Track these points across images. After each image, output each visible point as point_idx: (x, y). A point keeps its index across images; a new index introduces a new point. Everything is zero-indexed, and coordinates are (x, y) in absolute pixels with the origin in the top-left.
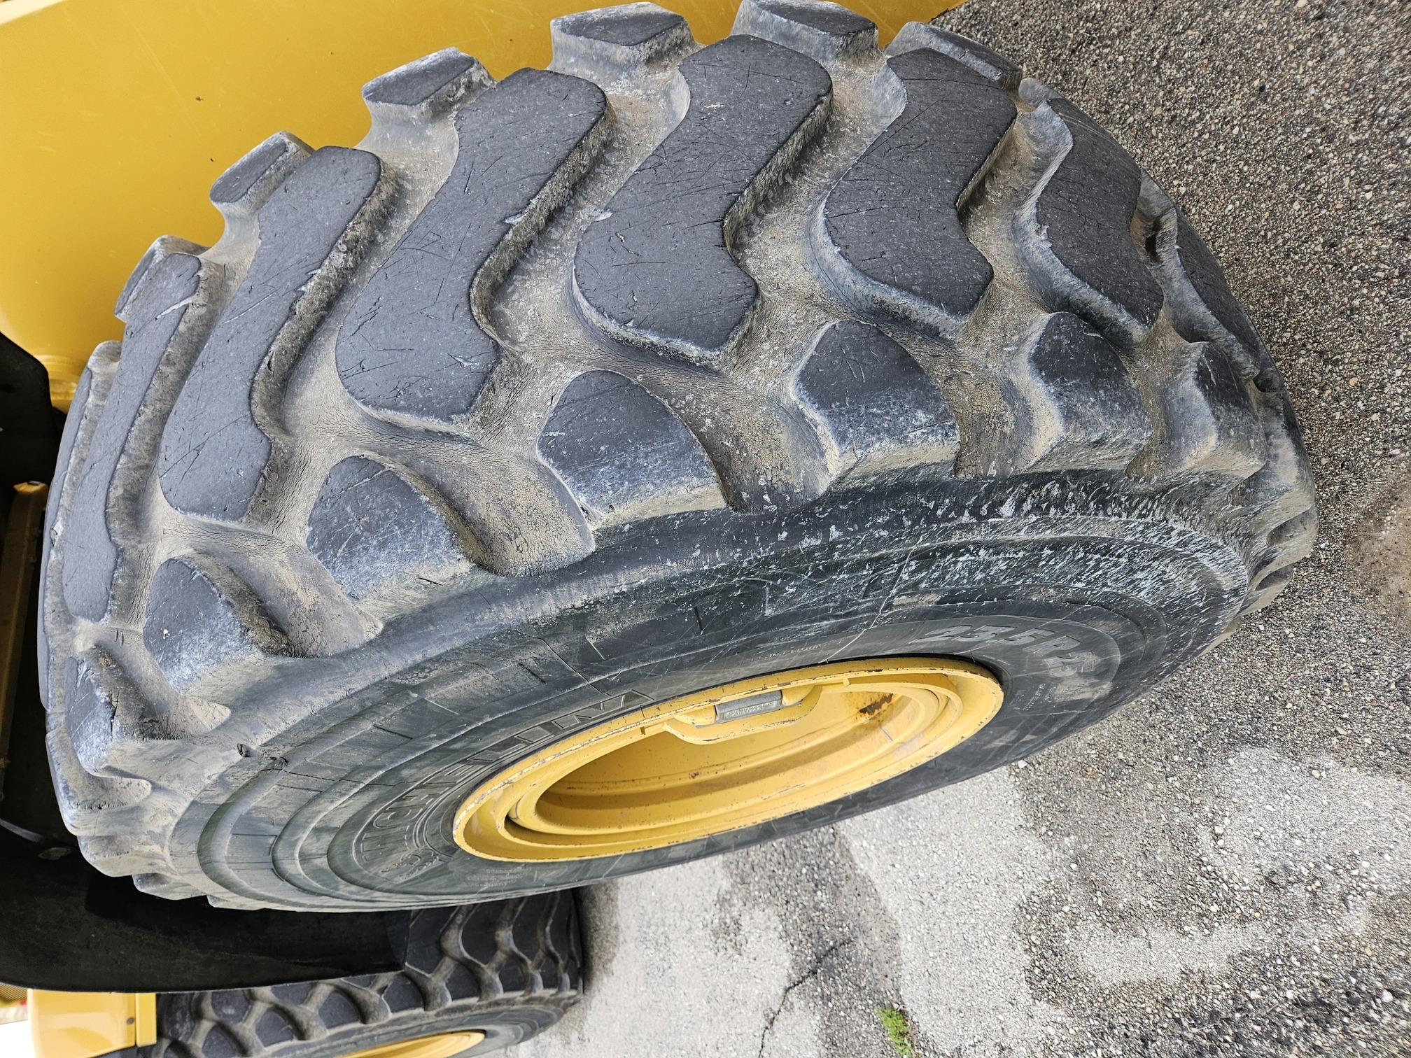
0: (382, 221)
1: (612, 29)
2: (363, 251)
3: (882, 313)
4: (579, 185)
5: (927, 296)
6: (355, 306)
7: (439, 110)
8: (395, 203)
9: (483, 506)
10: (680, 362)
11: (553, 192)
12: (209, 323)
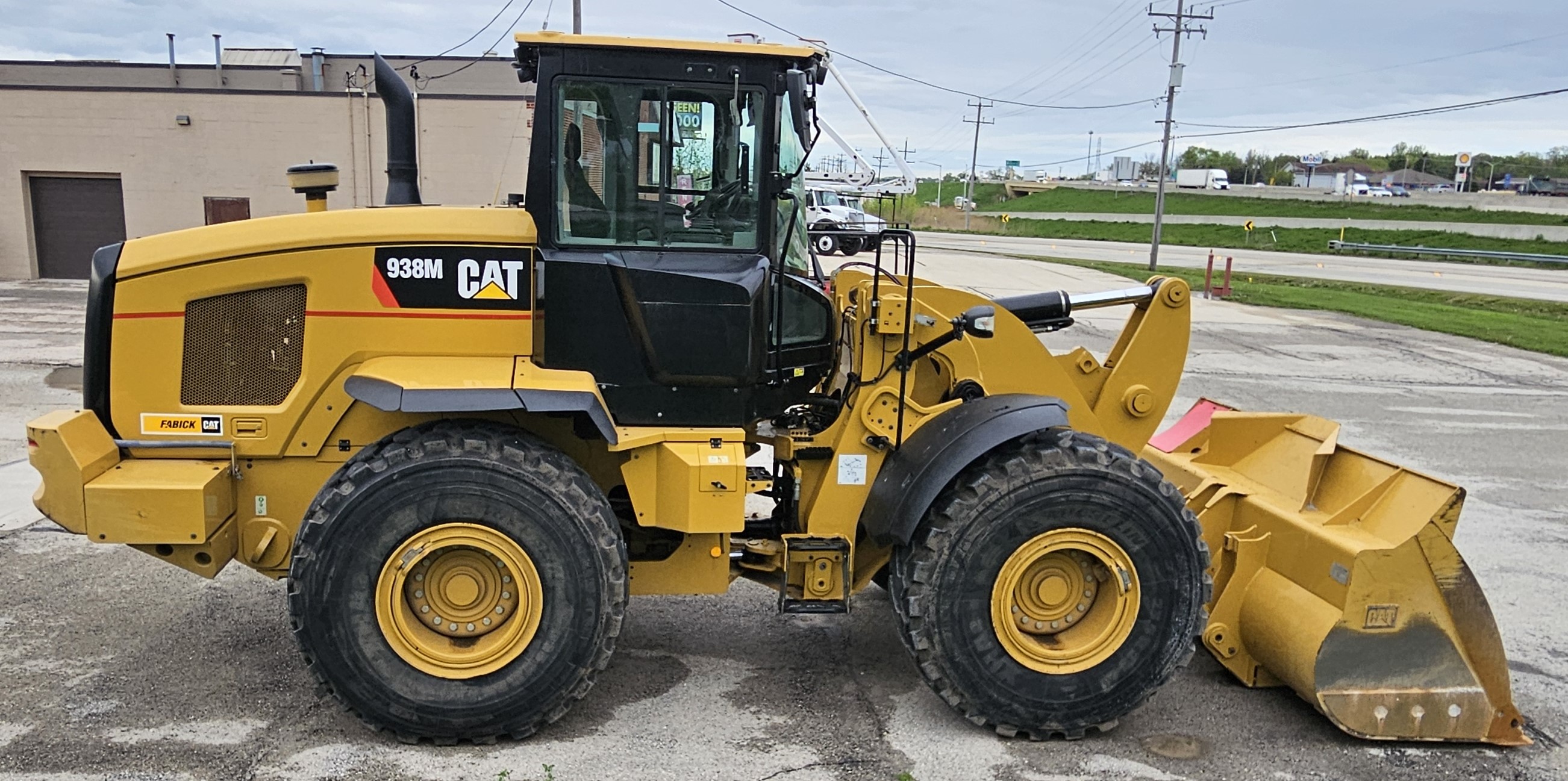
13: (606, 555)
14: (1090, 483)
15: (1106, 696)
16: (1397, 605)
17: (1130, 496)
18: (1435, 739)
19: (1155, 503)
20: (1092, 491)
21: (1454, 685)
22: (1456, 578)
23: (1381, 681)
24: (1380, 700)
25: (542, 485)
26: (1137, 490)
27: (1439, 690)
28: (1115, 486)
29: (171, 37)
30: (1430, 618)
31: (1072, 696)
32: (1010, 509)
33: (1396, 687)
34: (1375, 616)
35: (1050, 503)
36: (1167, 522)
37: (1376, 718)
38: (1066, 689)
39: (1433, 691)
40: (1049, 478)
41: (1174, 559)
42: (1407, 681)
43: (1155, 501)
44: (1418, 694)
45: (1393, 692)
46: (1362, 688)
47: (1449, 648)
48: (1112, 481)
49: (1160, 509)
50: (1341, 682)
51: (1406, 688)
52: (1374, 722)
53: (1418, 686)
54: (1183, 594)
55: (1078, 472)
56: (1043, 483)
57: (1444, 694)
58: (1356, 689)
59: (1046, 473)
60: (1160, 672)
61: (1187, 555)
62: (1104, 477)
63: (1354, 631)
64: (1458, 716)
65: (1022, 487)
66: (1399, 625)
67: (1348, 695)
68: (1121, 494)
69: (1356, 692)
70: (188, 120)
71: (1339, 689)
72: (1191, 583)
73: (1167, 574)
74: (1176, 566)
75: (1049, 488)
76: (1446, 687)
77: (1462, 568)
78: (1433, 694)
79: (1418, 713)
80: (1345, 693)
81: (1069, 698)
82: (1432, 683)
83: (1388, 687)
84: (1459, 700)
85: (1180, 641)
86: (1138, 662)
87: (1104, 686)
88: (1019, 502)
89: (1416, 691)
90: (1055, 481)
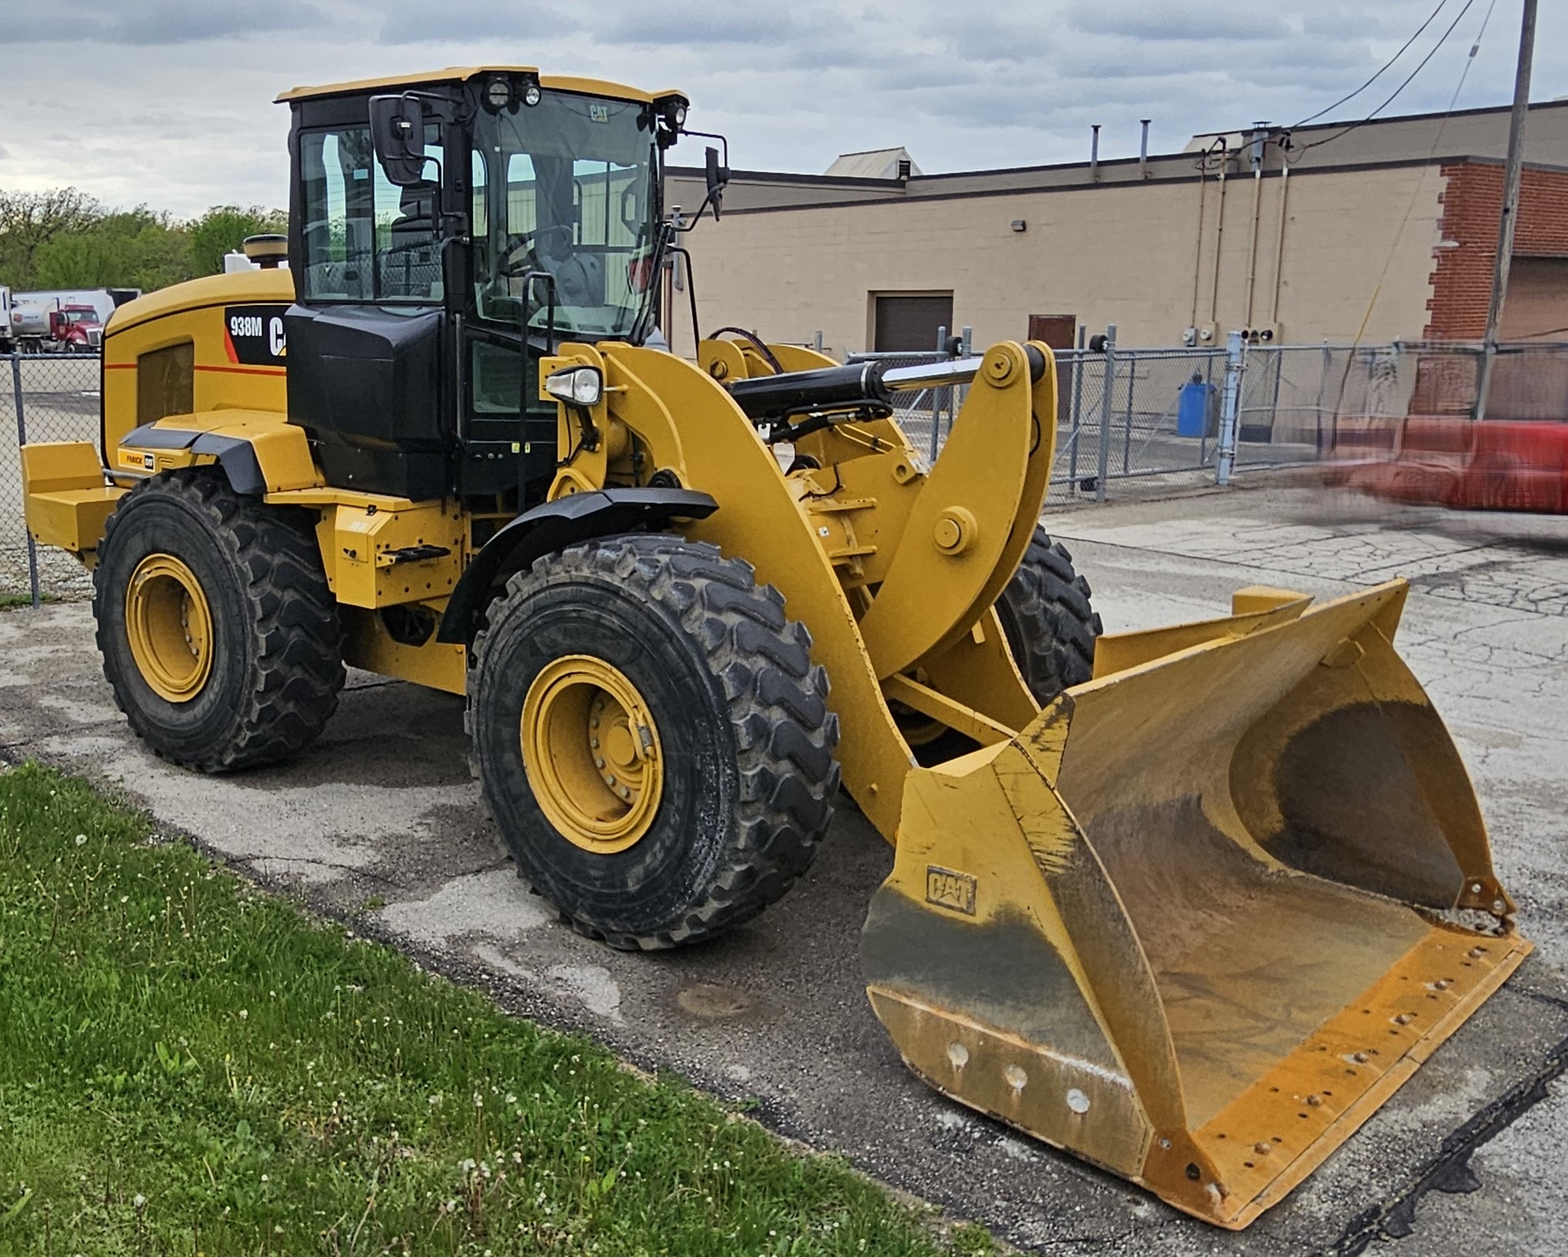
0: (771, 628)
1: (822, 680)
2: (765, 625)
3: (769, 734)
4: (785, 670)
5: (775, 742)
6: (755, 625)
7: (797, 639)
8: (776, 631)
9: (720, 652)
10: (755, 690)
11: (784, 665)
12: (742, 589)
13: (251, 604)
14: (601, 598)
15: (632, 898)
16: (974, 877)
17: (643, 623)
18: (1050, 1141)
19: (671, 641)
20: (603, 609)
21: (1079, 1055)
22: (1065, 857)
23: (958, 1001)
24: (956, 1035)
25: (209, 527)
26: (650, 616)
27: (1052, 1054)
28: (626, 606)
29: (1096, 128)
30: (1030, 917)
31: (598, 883)
32: (529, 618)
33: (981, 1020)
34: (939, 884)
35: (562, 617)
36: (684, 669)
37: (950, 1061)
38: (592, 872)
39: (1042, 1051)
40: (563, 584)
41: (694, 727)
42: (999, 1020)
43: (670, 636)
44: (1014, 1046)
45: (979, 1028)
46: (930, 1002)
47: (1064, 980)
48: (624, 599)
49: (675, 648)
50: (898, 981)
51: (998, 1029)
52: (948, 1068)
53: (1019, 1032)
54: (706, 780)
55: (591, 581)
56: (559, 590)
57: (1059, 1063)
58: (923, 1001)
59: (563, 577)
60: (691, 885)
61: (710, 722)
62: (616, 592)
63: (914, 903)
64: (1084, 1114)
65: (539, 592)
66: (982, 915)
67: (906, 1006)
68: (632, 620)
69: (919, 1006)
70: (1024, 224)
71: (897, 991)
72: (717, 765)
73: (687, 745)
74: (695, 735)
75: (562, 598)
76: (1065, 1053)
77: (1073, 841)
78: (1038, 1056)
79: (1017, 1080)
80: (904, 1000)
81: (594, 886)
82: (1040, 1035)
83: (970, 1016)
84: (1087, 1084)
85: (710, 848)
86: (663, 861)
87: (630, 884)
88: (537, 610)
89: (1014, 1040)
90: (568, 589)
